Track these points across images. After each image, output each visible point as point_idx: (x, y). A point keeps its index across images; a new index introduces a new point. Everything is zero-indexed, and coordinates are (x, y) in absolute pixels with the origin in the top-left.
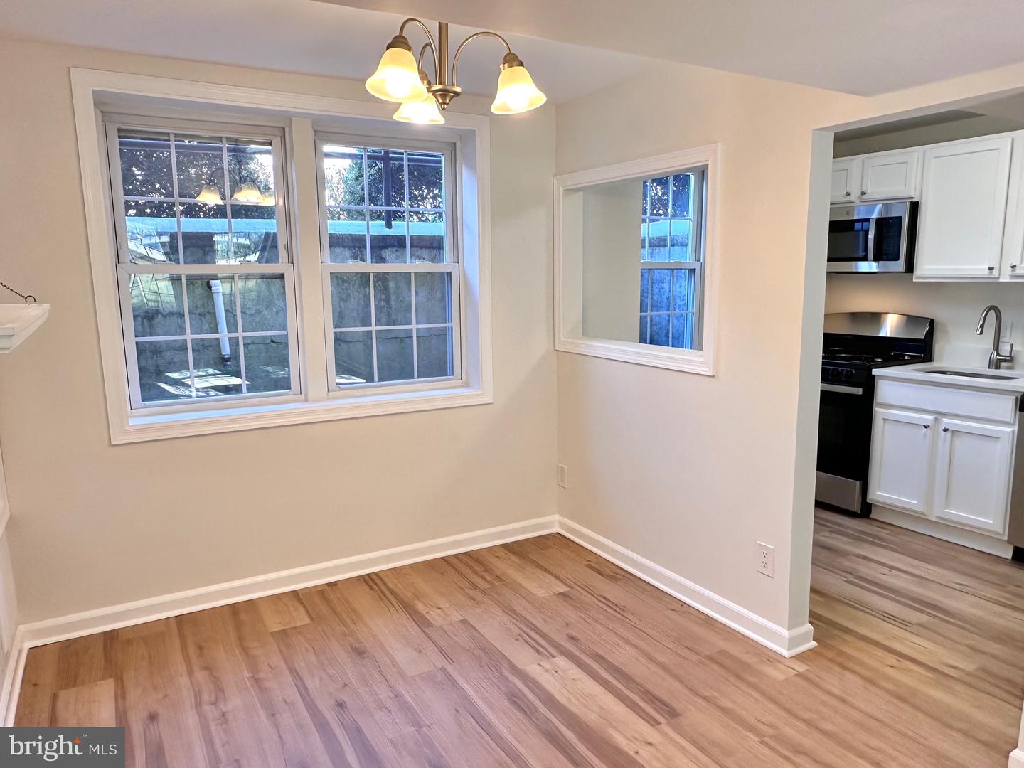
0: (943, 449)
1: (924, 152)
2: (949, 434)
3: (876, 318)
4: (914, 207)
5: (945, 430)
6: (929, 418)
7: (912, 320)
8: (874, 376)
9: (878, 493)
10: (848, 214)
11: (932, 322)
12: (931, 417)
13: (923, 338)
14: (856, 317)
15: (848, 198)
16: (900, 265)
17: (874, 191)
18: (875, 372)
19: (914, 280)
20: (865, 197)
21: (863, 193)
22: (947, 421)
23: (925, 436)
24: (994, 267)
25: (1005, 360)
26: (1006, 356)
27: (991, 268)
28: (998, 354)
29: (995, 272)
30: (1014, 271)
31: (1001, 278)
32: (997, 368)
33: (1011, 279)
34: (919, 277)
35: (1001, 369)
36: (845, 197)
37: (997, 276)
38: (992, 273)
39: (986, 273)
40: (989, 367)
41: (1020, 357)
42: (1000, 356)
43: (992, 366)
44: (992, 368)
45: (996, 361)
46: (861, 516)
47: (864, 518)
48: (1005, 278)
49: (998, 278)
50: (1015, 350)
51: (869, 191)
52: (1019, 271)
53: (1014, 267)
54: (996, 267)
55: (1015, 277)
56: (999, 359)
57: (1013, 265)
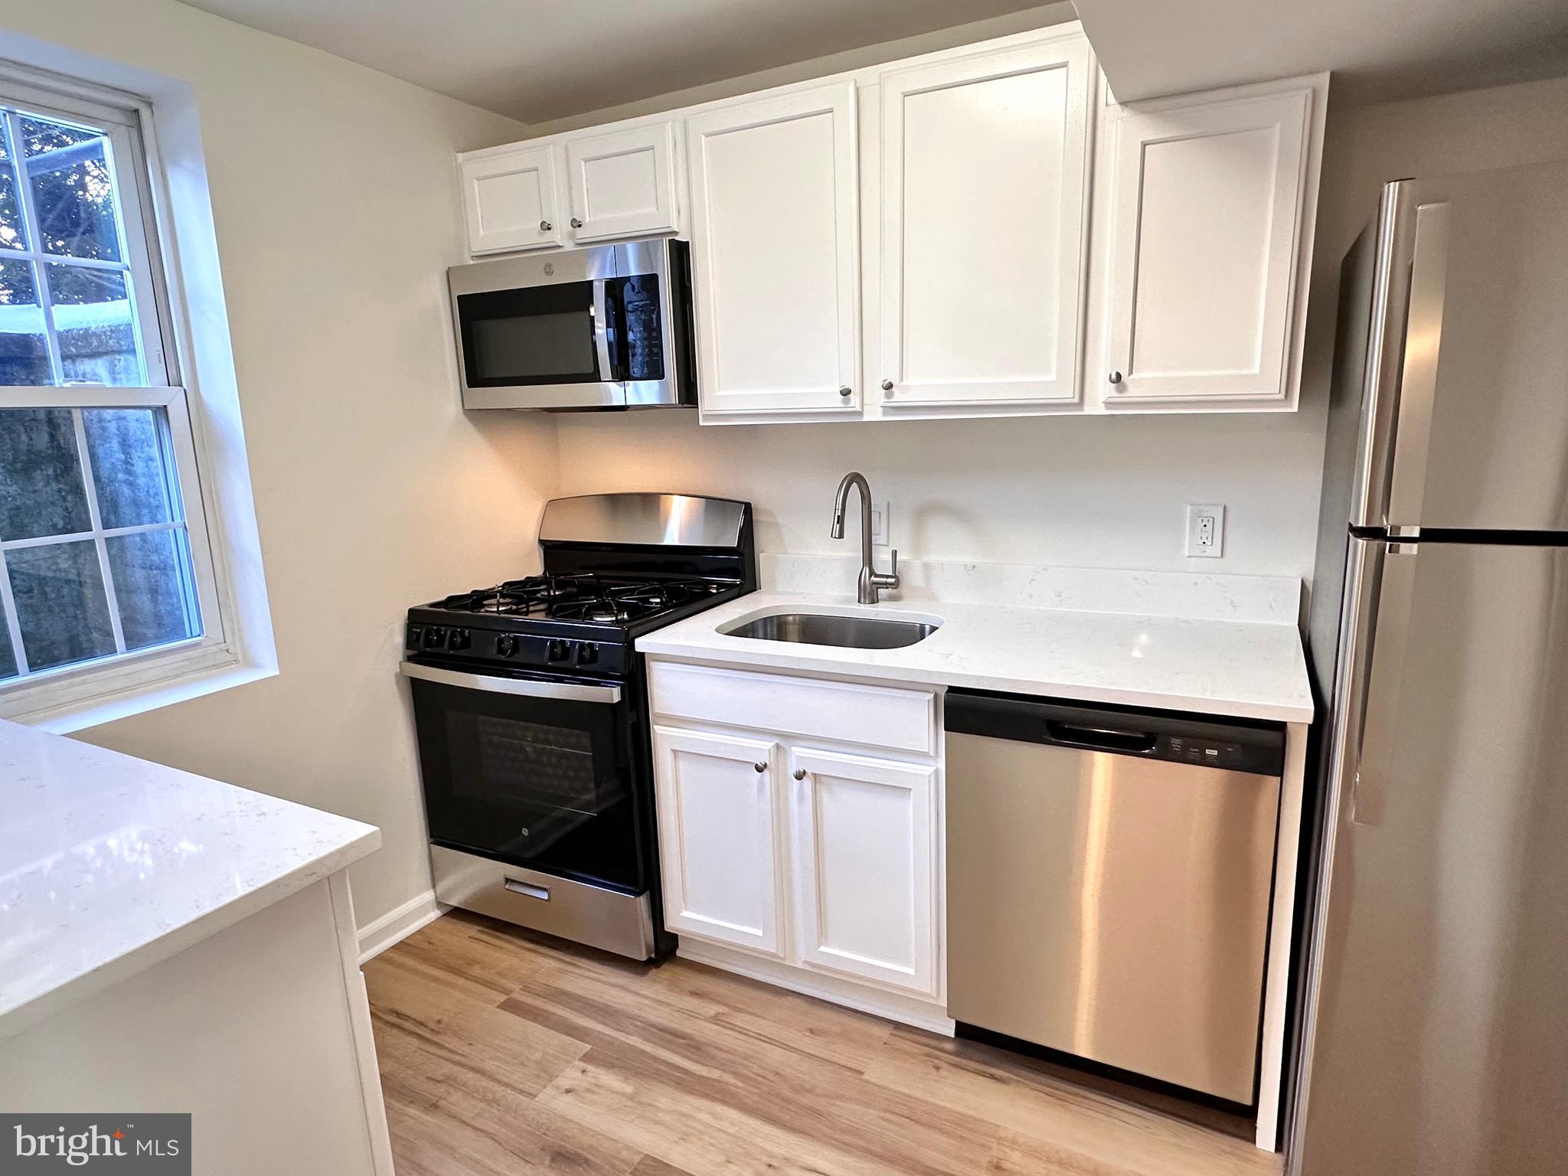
0: (799, 814)
1: (685, 123)
2: (807, 782)
3: (648, 503)
4: (681, 253)
5: (800, 776)
6: (762, 749)
7: (716, 505)
8: (643, 654)
9: (686, 914)
10: (548, 270)
11: (748, 508)
12: (768, 745)
13: (736, 546)
14: (616, 503)
15: (547, 238)
16: (669, 390)
17: (600, 223)
18: (642, 644)
19: (701, 424)
20: (581, 234)
21: (576, 224)
22: (800, 755)
23: (761, 784)
24: (851, 388)
25: (886, 583)
26: (888, 577)
27: (846, 393)
28: (872, 573)
29: (854, 401)
30: (889, 396)
31: (865, 413)
32: (874, 600)
33: (885, 414)
34: (707, 417)
35: (880, 604)
36: (541, 235)
37: (858, 409)
38: (847, 402)
39: (836, 403)
40: (859, 601)
41: (913, 577)
42: (877, 576)
43: (865, 598)
44: (865, 603)
45: (871, 587)
46: (658, 966)
47: (663, 966)
48: (873, 414)
49: (861, 414)
50: (901, 562)
51: (587, 220)
52: (899, 397)
53: (889, 387)
54: (855, 389)
55: (892, 411)
56: (875, 583)
57: (887, 382)
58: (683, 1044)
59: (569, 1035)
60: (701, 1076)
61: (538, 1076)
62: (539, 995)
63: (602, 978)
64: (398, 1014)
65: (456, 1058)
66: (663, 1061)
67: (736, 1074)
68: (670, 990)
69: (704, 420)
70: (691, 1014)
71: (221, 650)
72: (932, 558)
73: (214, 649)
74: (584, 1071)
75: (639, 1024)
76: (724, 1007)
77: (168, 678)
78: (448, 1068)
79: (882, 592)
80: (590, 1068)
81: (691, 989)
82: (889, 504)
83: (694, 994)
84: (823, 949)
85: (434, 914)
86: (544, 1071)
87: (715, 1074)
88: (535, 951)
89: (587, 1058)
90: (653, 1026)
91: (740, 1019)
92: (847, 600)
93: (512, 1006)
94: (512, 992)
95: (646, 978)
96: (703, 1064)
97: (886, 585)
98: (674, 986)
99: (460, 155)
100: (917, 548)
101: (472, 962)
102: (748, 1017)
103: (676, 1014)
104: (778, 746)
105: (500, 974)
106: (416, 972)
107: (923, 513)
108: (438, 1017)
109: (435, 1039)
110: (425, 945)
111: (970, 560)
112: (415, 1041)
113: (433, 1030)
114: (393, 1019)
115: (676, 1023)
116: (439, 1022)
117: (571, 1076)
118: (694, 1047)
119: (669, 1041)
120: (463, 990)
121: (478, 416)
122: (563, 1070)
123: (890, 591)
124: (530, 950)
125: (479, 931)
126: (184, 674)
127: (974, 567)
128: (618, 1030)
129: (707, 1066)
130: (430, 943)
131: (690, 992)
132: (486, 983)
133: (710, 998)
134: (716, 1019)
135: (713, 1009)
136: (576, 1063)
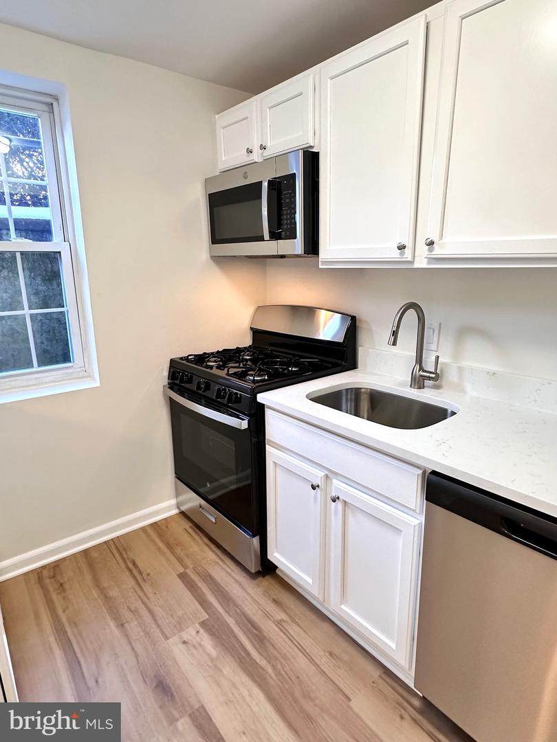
0: (335, 522)
4: (312, 160)
5: (336, 499)
6: (317, 475)
8: (262, 404)
9: (276, 555)
11: (353, 319)
12: (321, 474)
13: (342, 341)
15: (249, 159)
16: (297, 245)
19: (320, 267)
20: (265, 153)
21: (263, 148)
22: (338, 486)
23: (316, 497)
24: (406, 244)
25: (429, 377)
26: (431, 373)
27: (402, 248)
28: (421, 369)
29: (408, 254)
30: (431, 250)
31: (415, 262)
32: (421, 387)
33: (429, 263)
34: (324, 263)
35: (426, 390)
36: (248, 156)
37: (410, 259)
38: (402, 254)
39: (395, 254)
40: (411, 387)
41: (451, 376)
42: (424, 371)
43: (415, 385)
44: (414, 388)
45: (419, 378)
46: (264, 576)
47: (267, 577)
48: (421, 263)
49: (412, 262)
50: (442, 363)
51: (269, 145)
52: (438, 251)
53: (431, 244)
54: (409, 245)
55: (434, 261)
56: (421, 376)
57: (429, 240)
58: (255, 634)
59: (201, 605)
60: (255, 661)
61: (175, 626)
62: (199, 575)
63: (233, 575)
64: (134, 563)
65: (145, 599)
66: (240, 642)
67: (274, 667)
68: (264, 594)
69: (322, 265)
70: (267, 615)
71: (82, 370)
72: (466, 363)
73: (79, 370)
74: (198, 632)
75: (238, 611)
76: (287, 617)
77: (55, 382)
78: (139, 604)
79: (427, 383)
80: (202, 631)
81: (275, 598)
82: (440, 324)
83: (275, 601)
84: (343, 607)
85: (175, 511)
86: (180, 624)
87: (262, 662)
88: (209, 547)
89: (203, 624)
90: (245, 616)
91: (294, 630)
92: (402, 384)
93: (183, 577)
94: (188, 568)
95: (254, 582)
96: (259, 653)
97: (430, 378)
98: (266, 593)
99: (217, 116)
100: (457, 355)
101: (179, 544)
102: (297, 629)
103: (259, 611)
104: (327, 476)
105: (187, 556)
106: (153, 541)
107: (463, 333)
108: (149, 571)
109: (142, 584)
110: (164, 528)
111: (492, 367)
112: (133, 582)
113: (143, 579)
114: (131, 566)
115: (257, 618)
116: (148, 575)
117: (190, 633)
118: (260, 639)
119: (249, 630)
120: (168, 560)
121: (218, 260)
122: (187, 627)
123: (431, 382)
124: (207, 545)
125: (190, 527)
126: (63, 380)
127: (494, 373)
128: (227, 612)
129: (262, 655)
130: (167, 527)
131: (273, 599)
132: (179, 560)
133: (282, 607)
134: (279, 623)
135: (281, 616)
136: (197, 625)
